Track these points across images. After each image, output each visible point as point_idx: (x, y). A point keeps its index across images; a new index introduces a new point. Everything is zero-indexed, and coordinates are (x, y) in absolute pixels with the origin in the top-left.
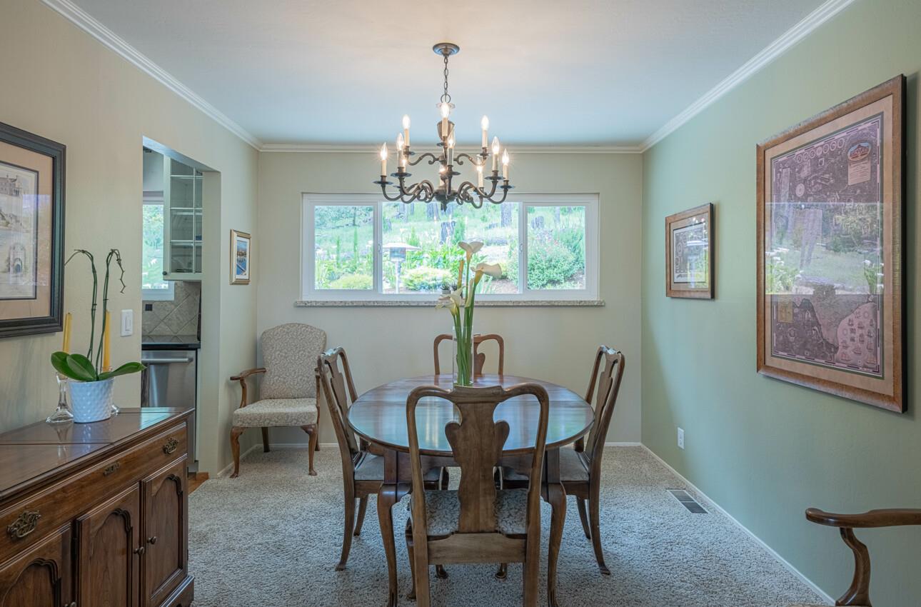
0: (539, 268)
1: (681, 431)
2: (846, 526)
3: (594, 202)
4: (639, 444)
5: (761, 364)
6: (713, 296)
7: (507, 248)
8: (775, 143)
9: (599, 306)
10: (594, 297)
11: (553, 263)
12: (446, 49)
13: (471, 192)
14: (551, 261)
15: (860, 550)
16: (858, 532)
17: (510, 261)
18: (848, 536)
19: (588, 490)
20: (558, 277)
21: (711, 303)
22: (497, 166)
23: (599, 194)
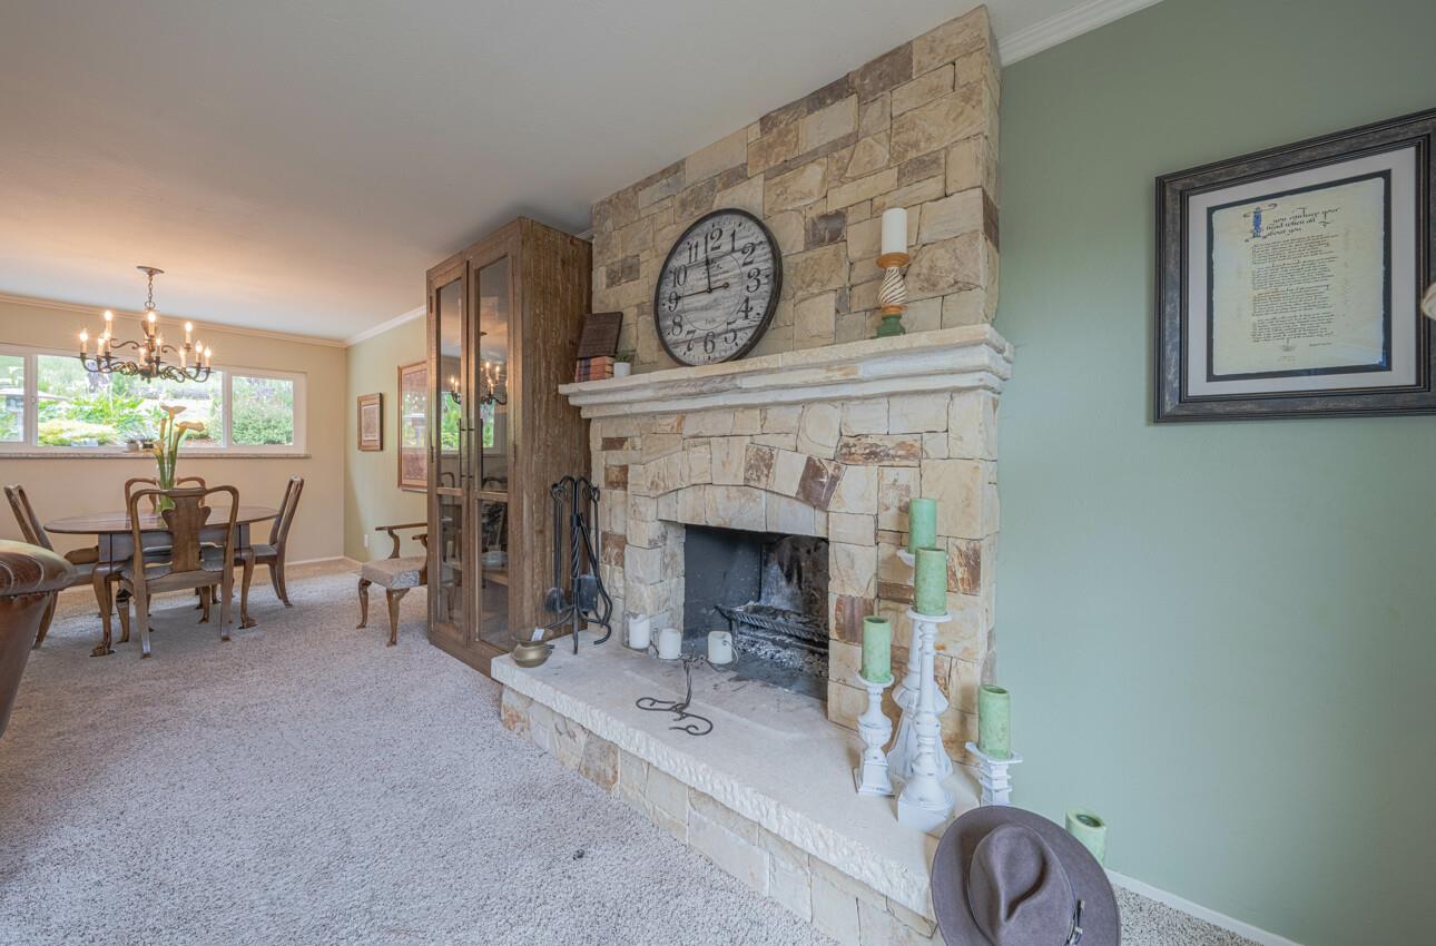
0: (253, 428)
1: (366, 536)
2: (390, 530)
3: (302, 379)
4: (342, 557)
5: (400, 483)
6: (382, 448)
7: (209, 404)
8: (405, 367)
9: (306, 457)
10: (302, 451)
11: (273, 423)
12: (151, 272)
13: (174, 372)
14: (270, 421)
15: (396, 539)
16: (395, 531)
17: (213, 419)
18: (391, 534)
19: (275, 561)
20: (279, 438)
21: (380, 453)
22: (200, 359)
23: (305, 373)
